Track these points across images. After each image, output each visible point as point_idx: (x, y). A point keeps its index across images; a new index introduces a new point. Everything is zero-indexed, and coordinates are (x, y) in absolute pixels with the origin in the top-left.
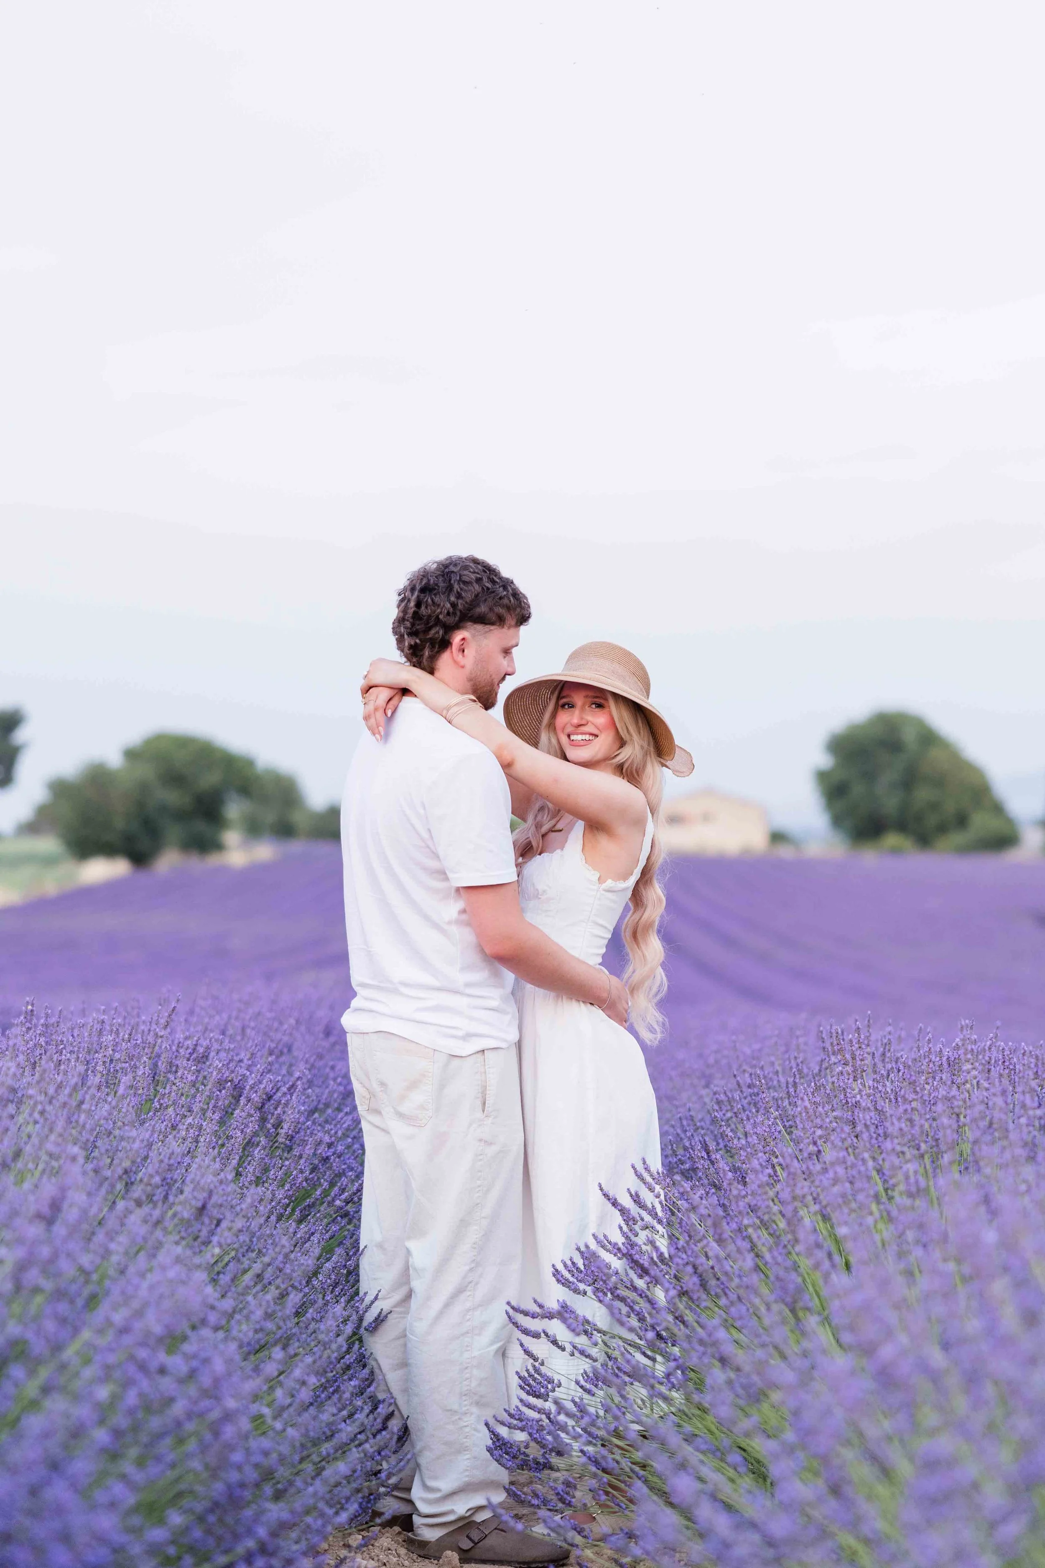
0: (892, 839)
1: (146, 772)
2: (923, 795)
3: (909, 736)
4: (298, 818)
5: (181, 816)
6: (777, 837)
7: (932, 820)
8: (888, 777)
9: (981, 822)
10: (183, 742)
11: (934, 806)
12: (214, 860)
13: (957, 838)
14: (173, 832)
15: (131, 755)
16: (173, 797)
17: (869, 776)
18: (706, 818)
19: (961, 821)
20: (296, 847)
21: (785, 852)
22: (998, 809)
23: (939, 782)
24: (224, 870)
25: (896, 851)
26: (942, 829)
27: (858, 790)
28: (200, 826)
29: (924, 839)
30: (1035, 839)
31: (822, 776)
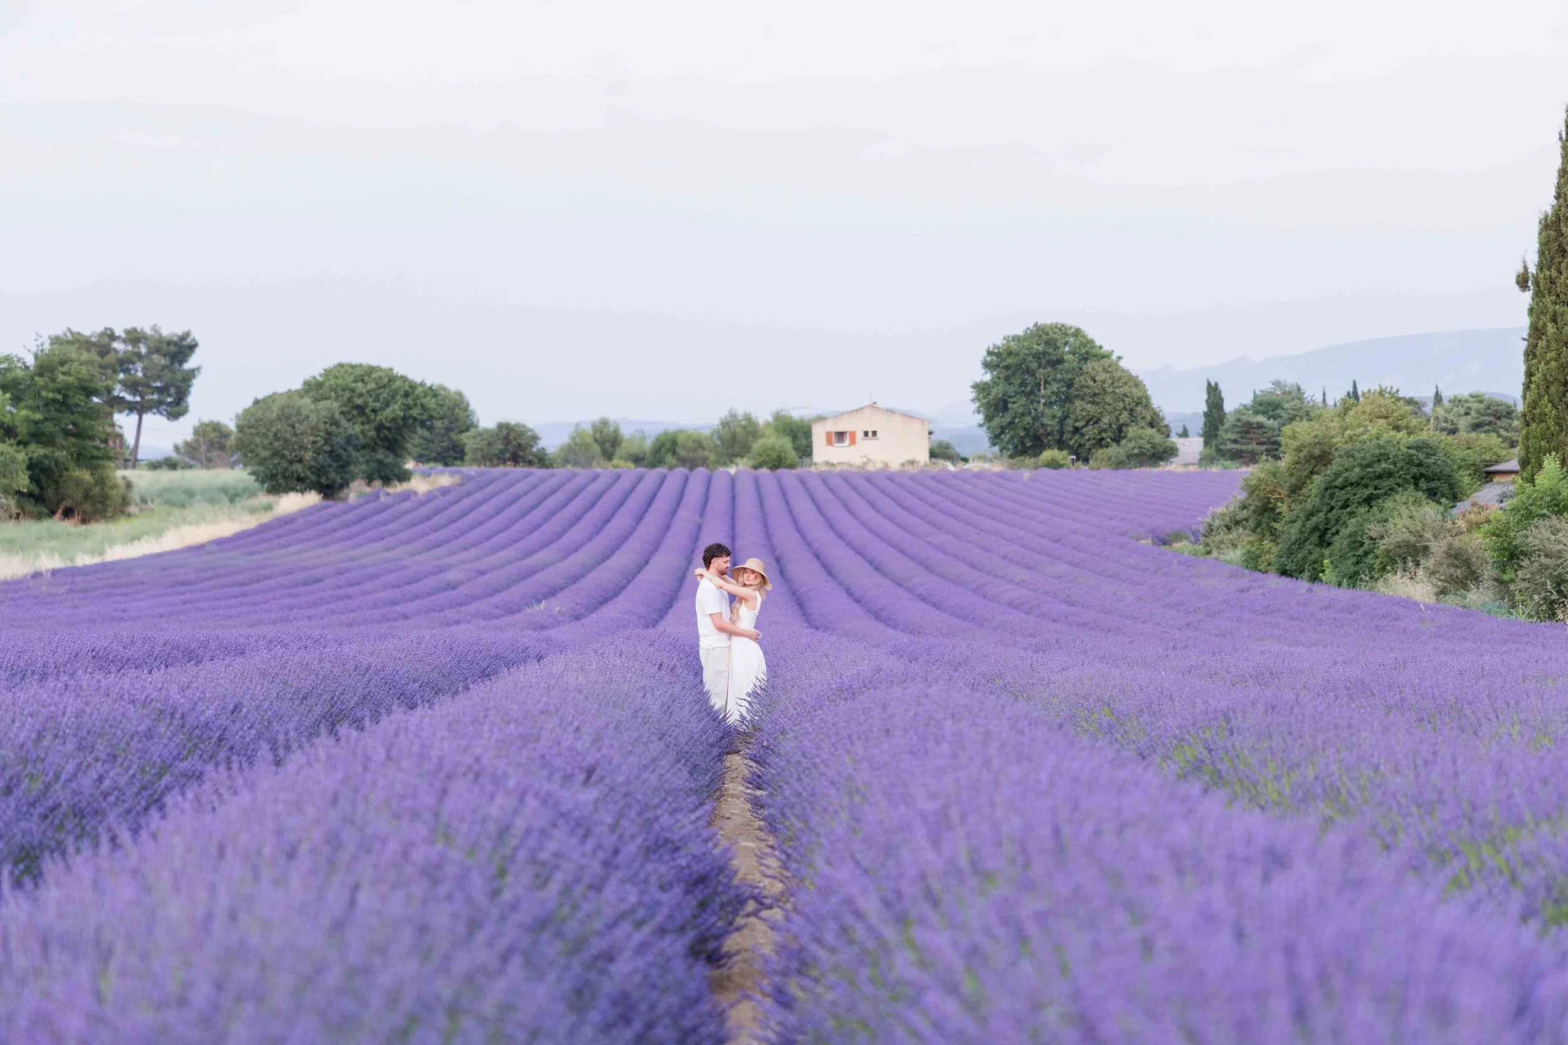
0: (1048, 454)
1: (333, 406)
2: (1079, 406)
3: (1067, 349)
4: (471, 440)
5: (366, 446)
6: (939, 452)
7: (1089, 433)
9: (1138, 435)
10: (367, 372)
11: (1093, 420)
12: (398, 488)
13: (1113, 450)
14: (360, 462)
15: (313, 388)
16: (358, 432)
18: (869, 435)
19: (1118, 434)
20: (468, 470)
21: (944, 469)
22: (1155, 421)
24: (408, 497)
25: (1054, 465)
26: (1100, 443)
27: (1017, 405)
28: (380, 455)
29: (1082, 456)
30: (1192, 447)
31: (981, 389)
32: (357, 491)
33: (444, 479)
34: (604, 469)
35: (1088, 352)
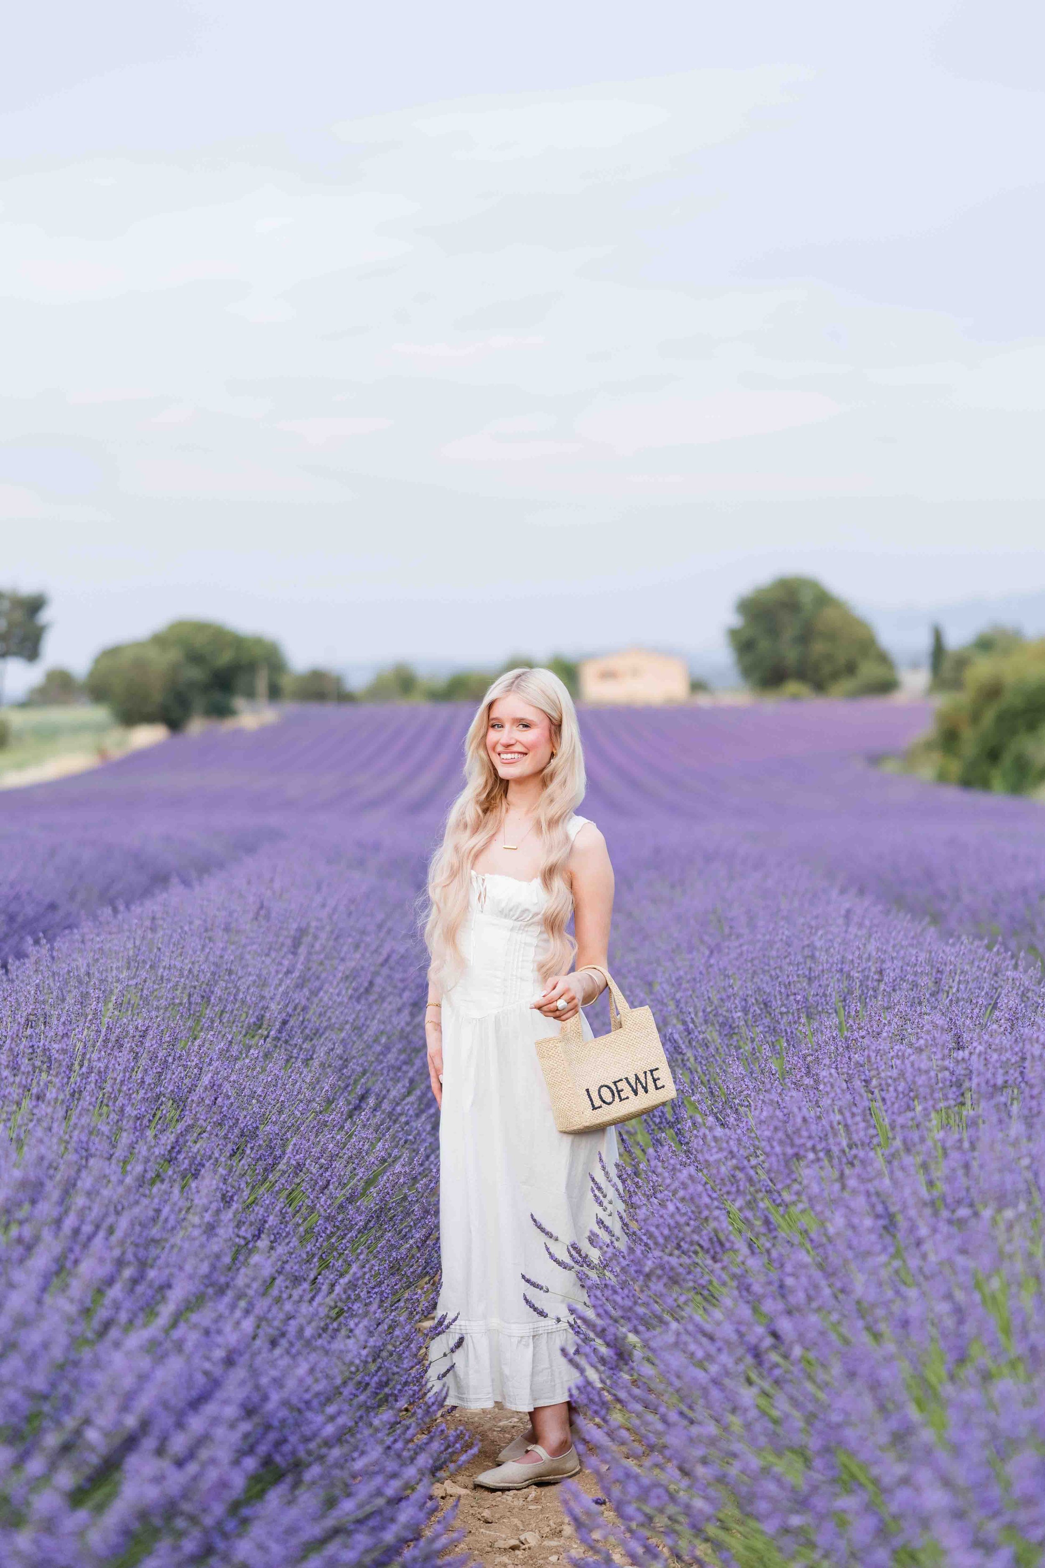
0: (792, 687)
1: (174, 655)
2: (819, 648)
3: (806, 598)
5: (204, 689)
6: (697, 686)
7: (827, 669)
8: (789, 632)
9: (869, 670)
10: (201, 627)
11: (828, 657)
12: (231, 724)
13: (847, 684)
14: (199, 702)
16: (195, 674)
17: (773, 633)
18: (635, 673)
19: (851, 669)
21: (703, 701)
22: (883, 659)
23: (831, 636)
24: (238, 732)
25: (795, 697)
26: (835, 676)
27: (764, 645)
28: (218, 696)
29: (820, 686)
30: (916, 681)
31: (734, 634)
32: (197, 727)
35: (823, 599)
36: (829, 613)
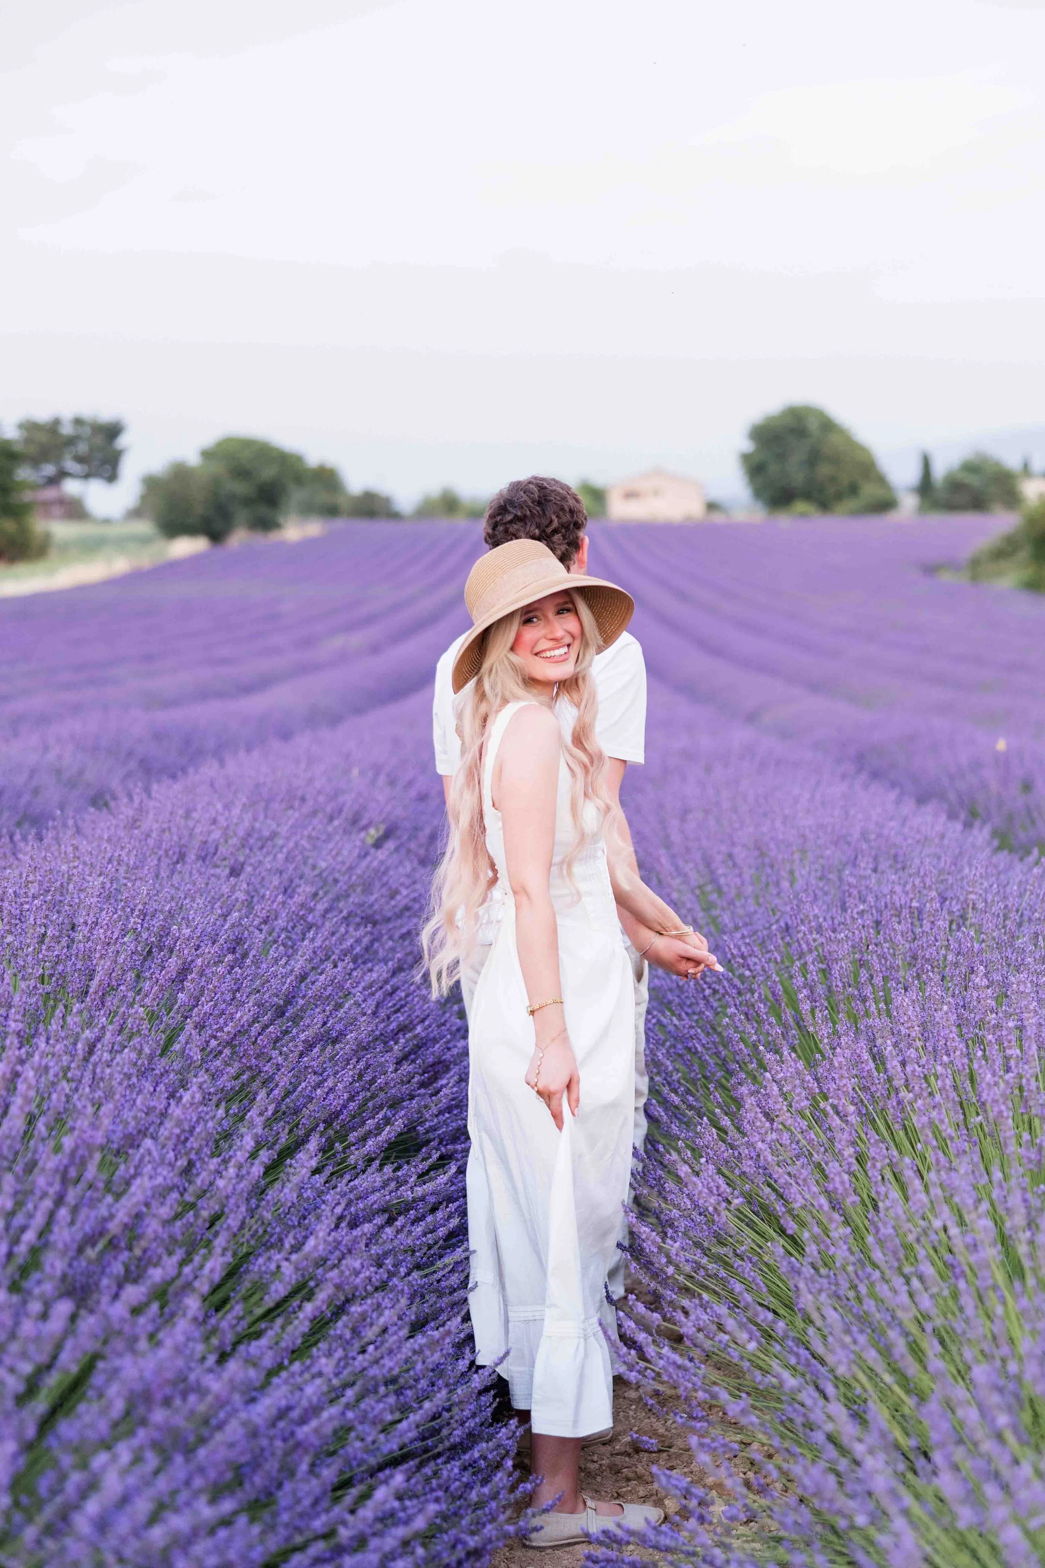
0: (801, 506)
1: (218, 468)
2: (824, 470)
3: (813, 426)
4: (341, 501)
5: (247, 502)
6: (712, 507)
7: (831, 490)
8: (797, 457)
9: (869, 491)
10: (247, 444)
11: (833, 479)
12: (274, 537)
13: (851, 504)
15: (207, 455)
16: (240, 488)
17: (782, 457)
18: (656, 493)
19: (854, 490)
20: (339, 524)
21: (718, 518)
22: (881, 480)
23: (835, 460)
24: (283, 543)
25: (803, 515)
26: (839, 497)
27: (773, 468)
28: (263, 510)
29: (825, 505)
30: (909, 502)
31: (746, 458)
32: (239, 538)
33: (314, 528)
34: (444, 523)
35: (828, 425)
36: (834, 438)
